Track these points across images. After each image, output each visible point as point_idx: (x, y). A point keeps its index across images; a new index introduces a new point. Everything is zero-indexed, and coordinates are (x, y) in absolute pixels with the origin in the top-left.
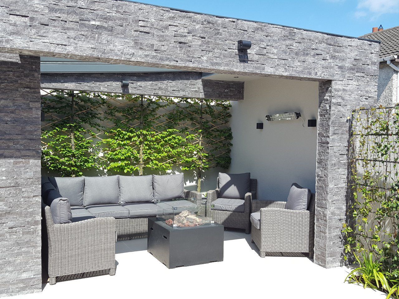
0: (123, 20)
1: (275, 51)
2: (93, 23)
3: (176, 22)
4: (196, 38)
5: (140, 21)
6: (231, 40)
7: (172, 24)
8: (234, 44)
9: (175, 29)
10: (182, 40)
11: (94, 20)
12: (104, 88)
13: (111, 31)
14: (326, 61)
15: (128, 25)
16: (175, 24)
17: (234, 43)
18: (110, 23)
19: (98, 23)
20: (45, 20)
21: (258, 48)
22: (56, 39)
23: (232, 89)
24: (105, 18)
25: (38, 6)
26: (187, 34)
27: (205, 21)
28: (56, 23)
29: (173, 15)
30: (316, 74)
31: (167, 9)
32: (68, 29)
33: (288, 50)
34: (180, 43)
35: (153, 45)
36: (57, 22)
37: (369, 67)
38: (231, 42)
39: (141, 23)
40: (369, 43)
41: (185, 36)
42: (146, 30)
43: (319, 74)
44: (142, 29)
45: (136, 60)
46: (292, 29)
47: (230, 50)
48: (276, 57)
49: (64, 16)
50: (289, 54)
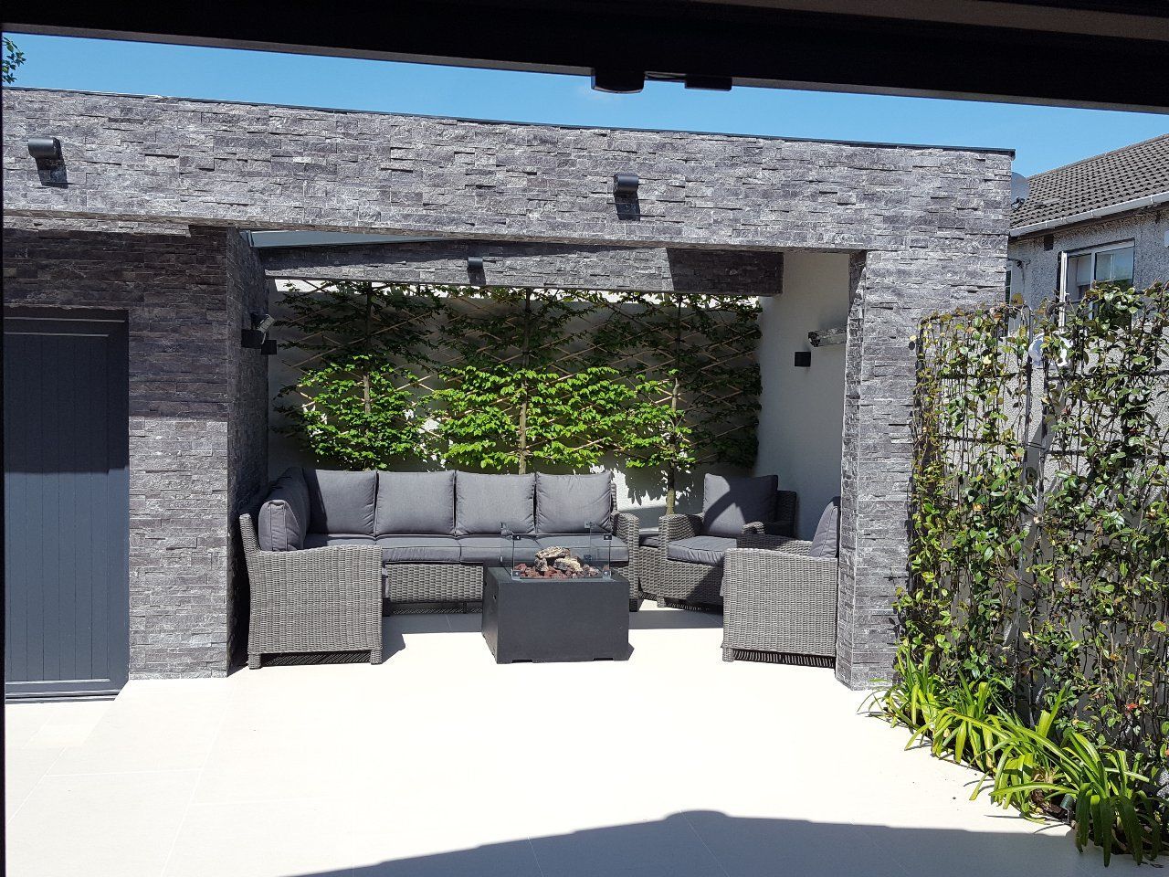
0: (358, 151)
1: (709, 192)
2: (298, 159)
3: (470, 145)
4: (516, 174)
5: (392, 148)
6: (597, 174)
7: (462, 149)
8: (606, 183)
9: (469, 159)
10: (485, 181)
11: (300, 154)
12: (428, 275)
13: (335, 172)
14: (848, 207)
15: (368, 159)
16: (468, 150)
17: (605, 179)
18: (332, 158)
19: (307, 160)
20: (208, 162)
21: (663, 188)
22: (228, 195)
23: (749, 268)
24: (322, 150)
25: (194, 136)
26: (494, 168)
27: (535, 138)
28: (228, 166)
29: (463, 132)
30: (820, 238)
31: (450, 121)
32: (251, 174)
33: (743, 188)
34: (480, 187)
35: (419, 195)
36: (230, 163)
37: (979, 213)
38: (595, 179)
39: (396, 154)
40: (978, 156)
41: (490, 172)
42: (407, 165)
43: (826, 238)
44: (397, 165)
45: (383, 226)
46: (753, 140)
47: (596, 196)
48: (710, 204)
49: (242, 151)
50: (747, 196)
